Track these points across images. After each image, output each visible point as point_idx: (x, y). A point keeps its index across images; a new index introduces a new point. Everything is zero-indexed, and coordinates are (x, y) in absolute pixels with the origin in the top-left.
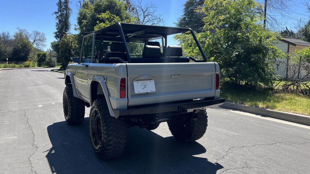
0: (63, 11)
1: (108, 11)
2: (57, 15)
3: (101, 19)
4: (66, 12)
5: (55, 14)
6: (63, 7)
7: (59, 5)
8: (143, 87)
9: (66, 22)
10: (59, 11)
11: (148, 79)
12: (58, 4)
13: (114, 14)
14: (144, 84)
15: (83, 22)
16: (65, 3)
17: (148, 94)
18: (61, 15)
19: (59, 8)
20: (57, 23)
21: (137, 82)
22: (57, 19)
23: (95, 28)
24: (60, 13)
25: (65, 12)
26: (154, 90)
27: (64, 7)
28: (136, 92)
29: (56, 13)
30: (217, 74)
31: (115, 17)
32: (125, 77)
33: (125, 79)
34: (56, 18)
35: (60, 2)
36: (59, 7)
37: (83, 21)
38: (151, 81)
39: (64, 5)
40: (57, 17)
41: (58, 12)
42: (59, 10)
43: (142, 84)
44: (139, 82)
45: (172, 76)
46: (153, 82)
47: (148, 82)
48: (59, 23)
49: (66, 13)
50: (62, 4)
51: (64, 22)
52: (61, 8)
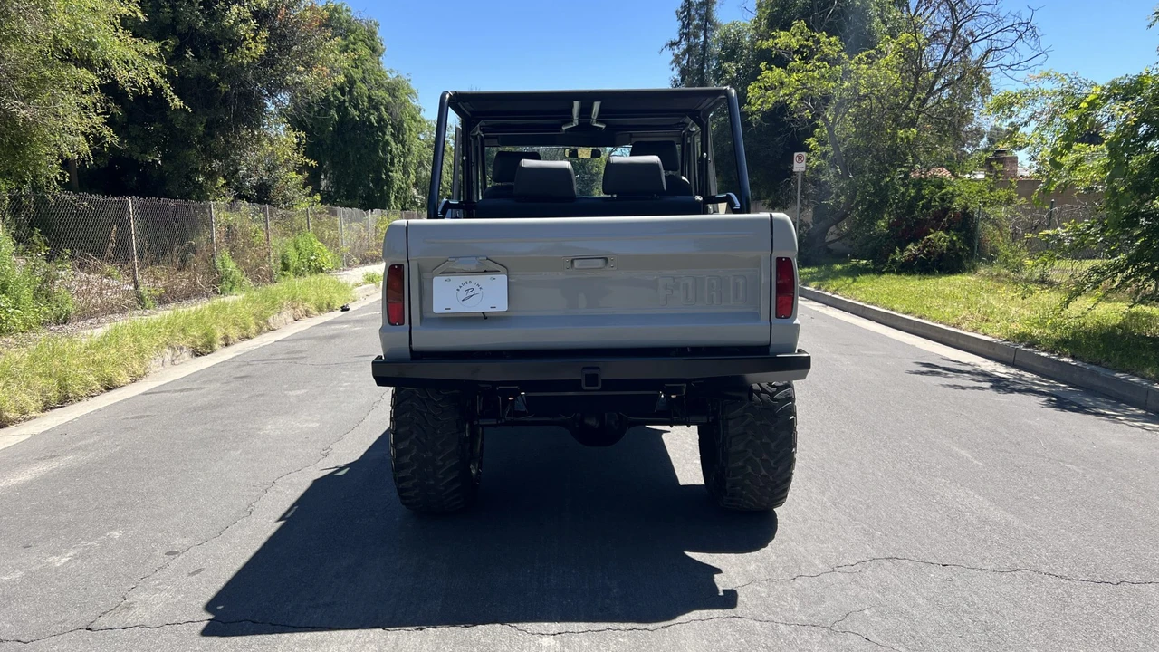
0: (697, 37)
1: (800, 20)
2: (676, 52)
3: (776, 55)
4: (706, 37)
5: (668, 47)
6: (696, 22)
7: (682, 16)
8: (463, 294)
9: (702, 74)
10: (681, 38)
11: (485, 271)
12: (682, 13)
13: (820, 31)
14: (469, 286)
15: (725, 72)
16: (701, 4)
17: (486, 318)
18: (689, 50)
19: (683, 27)
20: (675, 81)
21: (446, 278)
22: (674, 65)
23: (749, 88)
24: (684, 45)
25: (702, 38)
26: (502, 306)
27: (700, 20)
28: (439, 308)
29: (673, 44)
30: (779, 260)
31: (823, 39)
32: (401, 260)
33: (401, 267)
34: (674, 61)
35: (688, 5)
36: (683, 23)
37: (726, 65)
38: (494, 276)
39: (700, 15)
40: (677, 57)
41: (680, 41)
42: (683, 33)
43: (463, 284)
44: (453, 278)
45: (576, 262)
46: (502, 279)
47: (483, 280)
48: (680, 78)
49: (705, 42)
50: (693, 12)
51: (697, 75)
52: (689, 24)
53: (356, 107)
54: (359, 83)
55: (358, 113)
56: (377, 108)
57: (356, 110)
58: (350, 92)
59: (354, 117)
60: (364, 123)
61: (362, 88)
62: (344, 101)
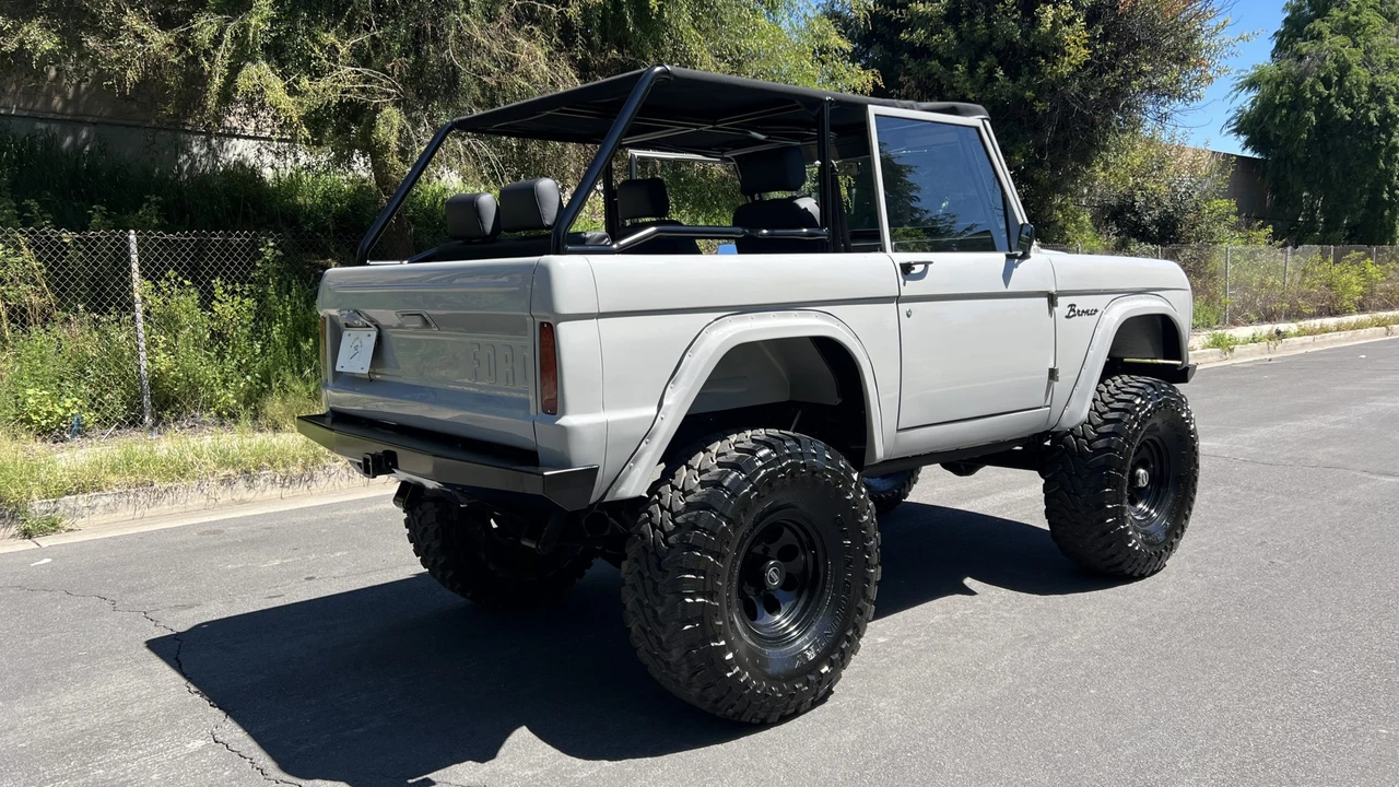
30: (542, 324)
53: (1348, 102)
54: (1355, 68)
55: (1349, 111)
56: (1382, 100)
57: (1347, 106)
58: (1340, 82)
59: (1342, 117)
60: (1359, 122)
61: (1362, 74)
62: (1330, 96)
